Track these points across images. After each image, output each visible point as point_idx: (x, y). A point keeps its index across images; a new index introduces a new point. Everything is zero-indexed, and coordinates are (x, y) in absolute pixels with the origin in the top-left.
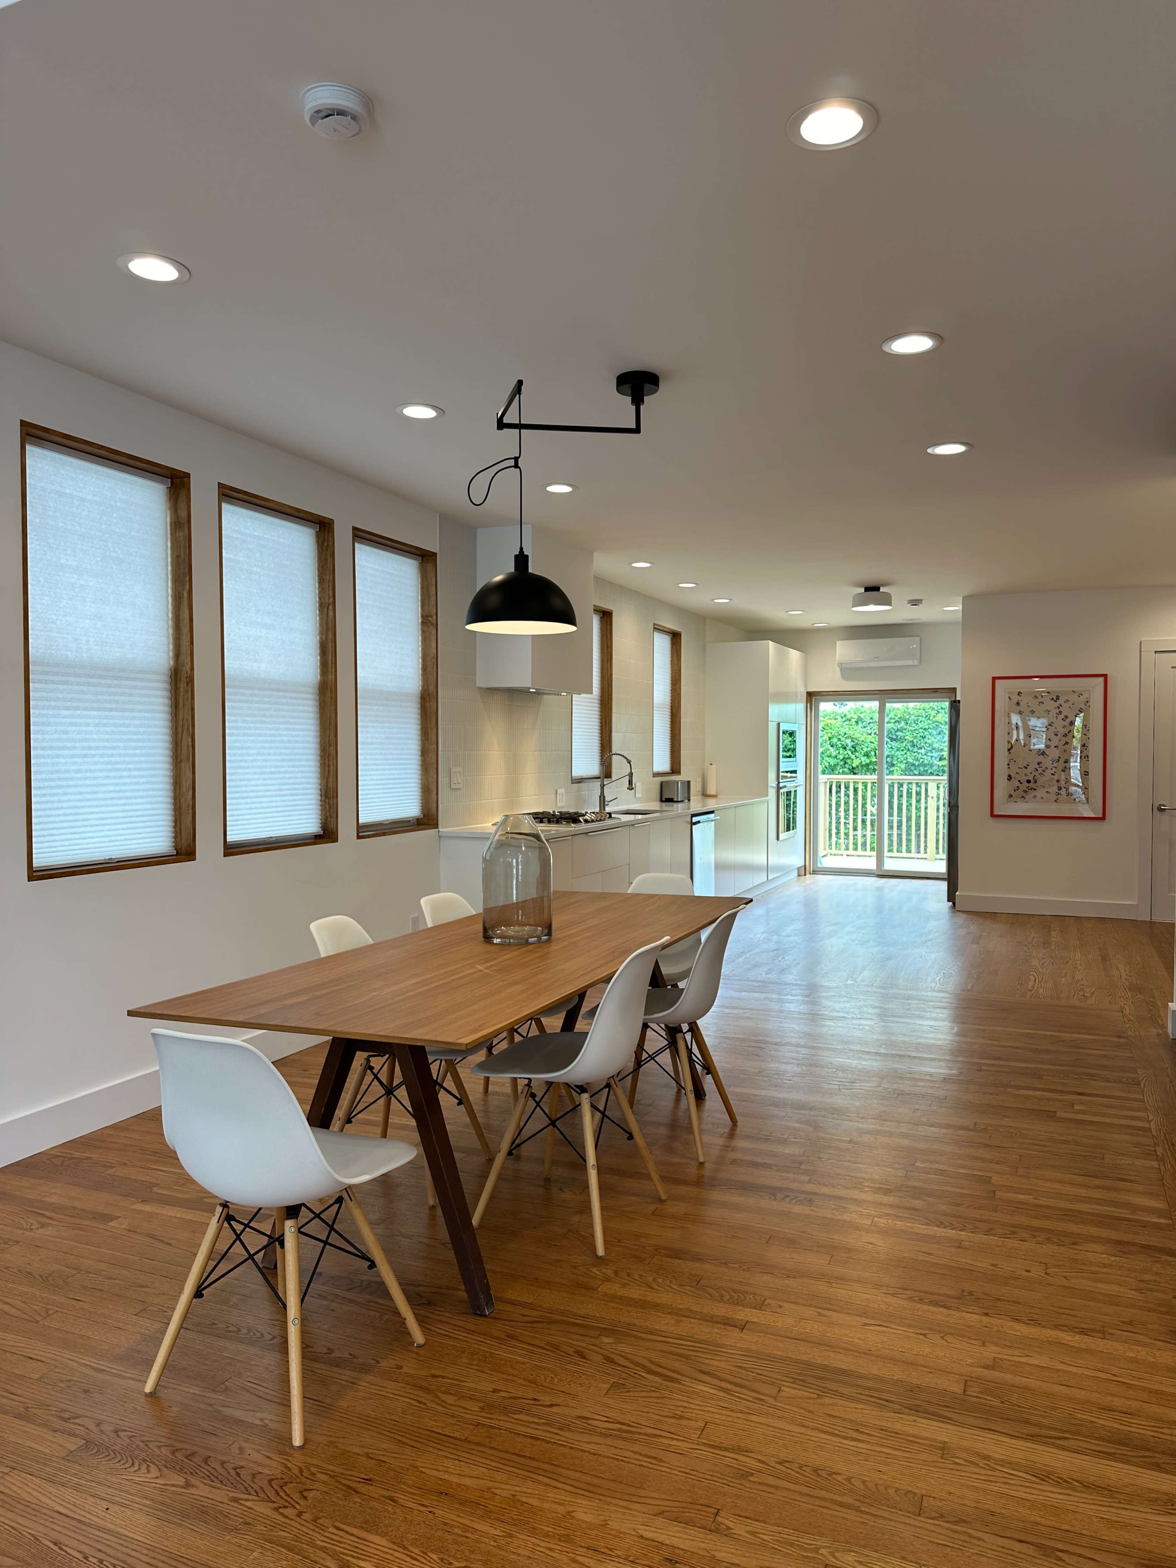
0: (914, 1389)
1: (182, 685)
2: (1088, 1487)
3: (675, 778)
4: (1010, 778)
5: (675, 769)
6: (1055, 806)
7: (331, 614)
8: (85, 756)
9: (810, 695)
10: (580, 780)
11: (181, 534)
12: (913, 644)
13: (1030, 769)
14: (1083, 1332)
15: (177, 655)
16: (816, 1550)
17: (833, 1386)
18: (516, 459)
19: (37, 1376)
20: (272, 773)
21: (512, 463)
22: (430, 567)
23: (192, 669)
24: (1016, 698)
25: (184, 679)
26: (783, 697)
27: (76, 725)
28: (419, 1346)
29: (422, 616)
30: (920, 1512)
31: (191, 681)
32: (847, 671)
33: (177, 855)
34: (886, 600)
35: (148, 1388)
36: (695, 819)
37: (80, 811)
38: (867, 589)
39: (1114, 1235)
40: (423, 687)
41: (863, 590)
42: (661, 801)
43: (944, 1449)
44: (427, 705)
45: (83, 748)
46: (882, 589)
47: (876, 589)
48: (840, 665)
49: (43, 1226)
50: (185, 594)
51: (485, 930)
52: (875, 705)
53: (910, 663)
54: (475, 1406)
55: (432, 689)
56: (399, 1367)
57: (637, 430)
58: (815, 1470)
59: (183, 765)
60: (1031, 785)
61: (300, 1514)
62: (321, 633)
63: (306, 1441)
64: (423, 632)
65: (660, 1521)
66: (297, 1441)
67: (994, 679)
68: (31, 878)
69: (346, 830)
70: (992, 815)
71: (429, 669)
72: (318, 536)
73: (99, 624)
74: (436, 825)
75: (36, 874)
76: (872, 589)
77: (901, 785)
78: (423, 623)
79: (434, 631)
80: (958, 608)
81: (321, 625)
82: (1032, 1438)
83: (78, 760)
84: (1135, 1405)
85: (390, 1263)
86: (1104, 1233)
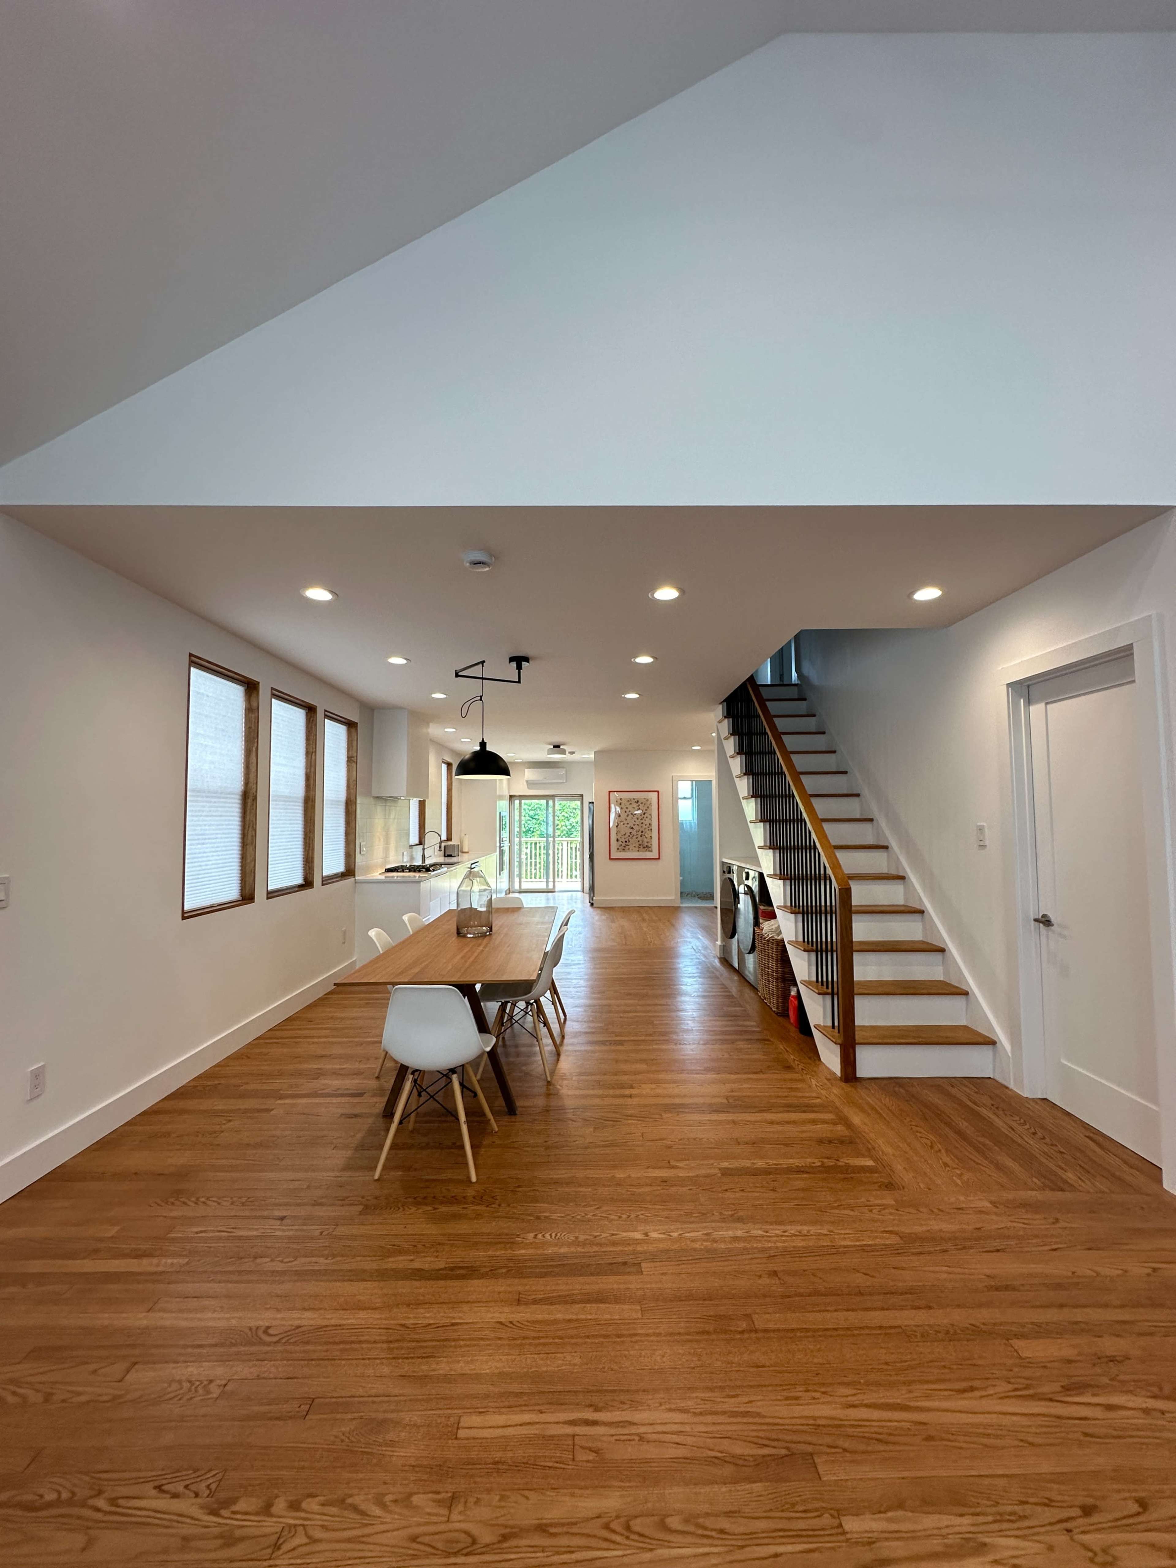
0: (710, 1105)
1: (249, 801)
2: (788, 1123)
3: (450, 843)
4: (618, 840)
5: (449, 839)
6: (637, 853)
7: (313, 757)
8: (203, 844)
9: (511, 797)
10: (411, 846)
11: (253, 716)
12: (562, 772)
13: (627, 836)
14: (756, 1073)
15: (247, 783)
16: (712, 1164)
17: (681, 1110)
18: (481, 697)
19: (305, 1187)
20: (284, 849)
21: (479, 698)
22: (353, 730)
23: (256, 792)
24: (619, 801)
25: (251, 798)
26: (501, 797)
27: (200, 825)
28: (496, 1132)
29: (348, 757)
30: (739, 1144)
31: (255, 798)
32: (530, 784)
33: (242, 900)
34: (563, 752)
35: (376, 1177)
36: (473, 866)
37: (200, 876)
38: (555, 747)
39: (746, 1037)
40: (347, 798)
41: (552, 747)
42: (445, 856)
43: (734, 1122)
44: (350, 807)
45: (203, 839)
46: (561, 747)
47: (558, 747)
48: (527, 782)
49: (230, 1121)
50: (254, 749)
51: (458, 929)
52: (543, 802)
53: (561, 781)
54: (543, 1149)
55: (352, 798)
56: (494, 1142)
57: (519, 682)
58: (695, 1139)
59: (248, 847)
60: (627, 843)
61: (499, 1205)
62: (306, 768)
63: (477, 1179)
64: (348, 766)
65: (650, 1170)
66: (474, 1179)
67: (610, 792)
68: (184, 918)
69: (317, 881)
70: (610, 859)
71: (352, 787)
72: (307, 715)
73: (212, 766)
74: (354, 875)
75: (186, 915)
76: (557, 747)
77: (536, 843)
78: (348, 761)
79: (355, 766)
80: (592, 756)
81: (307, 764)
82: (760, 1112)
83: (199, 846)
84: (786, 1094)
85: (483, 1093)
86: (742, 1037)
